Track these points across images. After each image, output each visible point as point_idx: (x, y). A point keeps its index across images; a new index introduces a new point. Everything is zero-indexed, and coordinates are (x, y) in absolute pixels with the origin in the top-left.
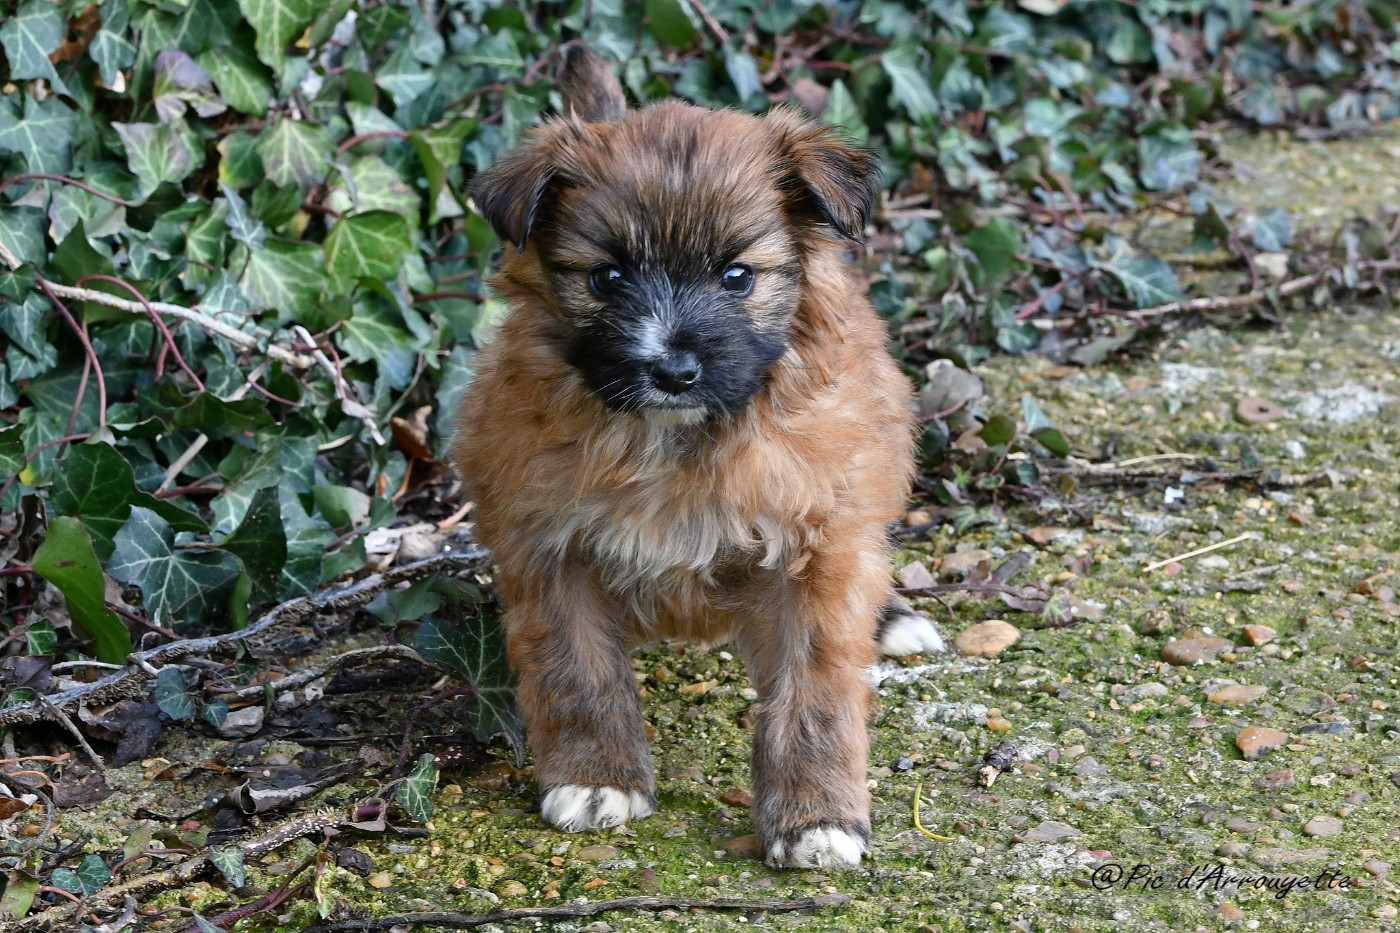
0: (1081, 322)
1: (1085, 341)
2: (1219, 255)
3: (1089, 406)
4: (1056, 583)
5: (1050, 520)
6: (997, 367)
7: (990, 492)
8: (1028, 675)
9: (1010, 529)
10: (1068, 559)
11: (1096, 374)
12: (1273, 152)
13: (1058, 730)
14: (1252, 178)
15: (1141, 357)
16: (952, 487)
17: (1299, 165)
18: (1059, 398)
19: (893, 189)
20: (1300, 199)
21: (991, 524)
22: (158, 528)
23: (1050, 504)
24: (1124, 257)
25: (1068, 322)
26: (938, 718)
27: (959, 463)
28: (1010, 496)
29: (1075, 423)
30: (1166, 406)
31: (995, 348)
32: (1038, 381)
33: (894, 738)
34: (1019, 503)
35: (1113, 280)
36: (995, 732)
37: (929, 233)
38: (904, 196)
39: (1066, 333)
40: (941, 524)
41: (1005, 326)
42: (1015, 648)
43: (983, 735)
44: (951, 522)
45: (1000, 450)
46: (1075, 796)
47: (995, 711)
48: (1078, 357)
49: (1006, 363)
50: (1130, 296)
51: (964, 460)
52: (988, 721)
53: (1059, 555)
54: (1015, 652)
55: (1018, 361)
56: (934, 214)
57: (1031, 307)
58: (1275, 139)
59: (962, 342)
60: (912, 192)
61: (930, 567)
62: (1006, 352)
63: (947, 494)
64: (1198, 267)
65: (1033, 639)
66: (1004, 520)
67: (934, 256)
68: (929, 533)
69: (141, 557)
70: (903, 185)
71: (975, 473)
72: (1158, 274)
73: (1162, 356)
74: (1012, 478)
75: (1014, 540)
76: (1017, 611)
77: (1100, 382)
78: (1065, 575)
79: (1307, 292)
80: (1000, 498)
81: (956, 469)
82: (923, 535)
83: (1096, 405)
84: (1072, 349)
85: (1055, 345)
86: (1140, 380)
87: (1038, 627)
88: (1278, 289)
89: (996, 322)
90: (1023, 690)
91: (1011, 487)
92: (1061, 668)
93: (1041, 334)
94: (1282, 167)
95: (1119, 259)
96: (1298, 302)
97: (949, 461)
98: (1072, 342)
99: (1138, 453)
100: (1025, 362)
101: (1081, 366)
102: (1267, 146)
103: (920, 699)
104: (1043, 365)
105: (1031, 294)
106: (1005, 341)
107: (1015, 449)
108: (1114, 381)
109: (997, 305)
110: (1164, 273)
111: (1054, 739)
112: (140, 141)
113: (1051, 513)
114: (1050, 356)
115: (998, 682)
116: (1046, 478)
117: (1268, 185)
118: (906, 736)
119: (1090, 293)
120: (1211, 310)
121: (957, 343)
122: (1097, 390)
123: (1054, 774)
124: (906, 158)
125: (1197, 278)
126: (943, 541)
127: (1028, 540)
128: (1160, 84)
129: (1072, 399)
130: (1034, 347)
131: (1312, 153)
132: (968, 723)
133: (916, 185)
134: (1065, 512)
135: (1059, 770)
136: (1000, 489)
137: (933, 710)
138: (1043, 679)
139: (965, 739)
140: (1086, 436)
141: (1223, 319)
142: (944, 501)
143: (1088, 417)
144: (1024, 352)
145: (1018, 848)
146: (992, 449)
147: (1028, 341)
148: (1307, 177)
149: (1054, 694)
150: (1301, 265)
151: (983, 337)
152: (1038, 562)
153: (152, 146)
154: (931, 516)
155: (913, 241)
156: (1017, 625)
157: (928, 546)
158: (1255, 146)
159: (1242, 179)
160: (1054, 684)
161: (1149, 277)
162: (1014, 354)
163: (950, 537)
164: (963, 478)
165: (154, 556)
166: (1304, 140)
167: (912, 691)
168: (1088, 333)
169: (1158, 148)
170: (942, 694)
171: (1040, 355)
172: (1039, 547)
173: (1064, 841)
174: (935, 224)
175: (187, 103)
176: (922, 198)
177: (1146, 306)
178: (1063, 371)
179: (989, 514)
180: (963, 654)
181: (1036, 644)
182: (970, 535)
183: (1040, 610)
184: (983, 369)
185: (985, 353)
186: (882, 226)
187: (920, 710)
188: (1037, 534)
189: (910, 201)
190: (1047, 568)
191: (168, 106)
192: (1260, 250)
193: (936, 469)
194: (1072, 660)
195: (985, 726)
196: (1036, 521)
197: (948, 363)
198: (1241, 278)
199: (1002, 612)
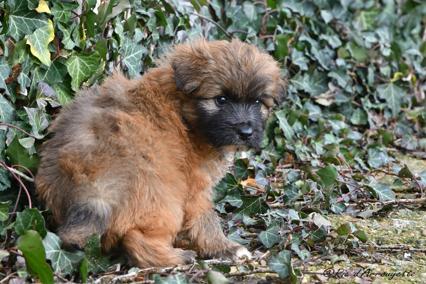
0: (360, 204)
1: (362, 210)
3: (368, 230)
5: (365, 260)
7: (343, 250)
9: (351, 263)
11: (369, 221)
15: (384, 216)
21: (343, 260)
22: (56, 240)
23: (365, 254)
24: (374, 183)
25: (355, 204)
28: (350, 252)
30: (396, 231)
31: (330, 211)
34: (353, 254)
38: (283, 164)
39: (356, 208)
40: (326, 260)
41: (333, 204)
44: (329, 260)
48: (361, 215)
49: (334, 216)
50: (377, 196)
55: (339, 216)
57: (341, 199)
62: (334, 213)
64: (397, 191)
66: (349, 260)
67: (299, 183)
69: (51, 250)
70: (282, 160)
71: (336, 244)
73: (391, 216)
74: (350, 246)
75: (353, 266)
77: (371, 223)
80: (346, 252)
81: (329, 242)
84: (358, 213)
85: (351, 211)
86: (385, 223)
89: (330, 202)
93: (346, 207)
98: (358, 210)
99: (390, 244)
100: (341, 216)
101: (362, 218)
104: (348, 217)
105: (340, 195)
106: (333, 209)
108: (376, 223)
112: (33, 114)
113: (365, 258)
114: (350, 215)
120: (406, 203)
122: (370, 225)
126: (327, 265)
127: (358, 266)
128: (370, 133)
130: (344, 211)
133: (287, 161)
134: (370, 258)
136: (346, 249)
141: (411, 206)
142: (326, 253)
144: (341, 213)
146: (341, 237)
147: (342, 209)
153: (36, 117)
161: (382, 191)
162: (337, 213)
163: (330, 264)
164: (332, 246)
165: (55, 249)
168: (363, 208)
171: (346, 214)
172: (363, 268)
175: (47, 102)
176: (289, 165)
177: (382, 201)
178: (356, 219)
179: (343, 257)
185: (327, 212)
188: (361, 264)
189: (284, 166)
191: (41, 102)
193: (321, 243)
196: (361, 260)
198: (416, 194)
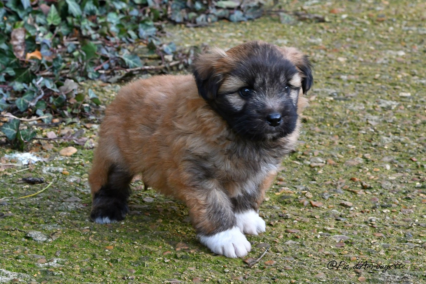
0: (112, 71)
1: (113, 76)
2: (155, 55)
3: (110, 93)
4: (90, 138)
5: (92, 122)
6: (87, 83)
7: (76, 114)
8: (77, 161)
9: (81, 124)
10: (95, 132)
11: (114, 85)
12: (179, 30)
13: (82, 174)
14: (171, 36)
15: (127, 81)
16: (66, 113)
17: (185, 33)
18: (103, 91)
19: (67, 36)
20: (183, 42)
21: (75, 122)
23: (92, 117)
24: (127, 54)
25: (109, 71)
26: (50, 171)
27: (69, 106)
28: (82, 115)
29: (106, 98)
31: (87, 78)
32: (98, 87)
33: (36, 176)
34: (84, 117)
35: (123, 60)
36: (64, 174)
37: (75, 47)
38: (70, 37)
39: (108, 74)
40: (62, 122)
41: (90, 72)
42: (75, 154)
43: (61, 175)
44: (65, 122)
45: (80, 103)
46: (82, 191)
47: (65, 169)
48: (110, 81)
49: (90, 82)
50: (127, 65)
51: (71, 106)
52: (63, 172)
53: (92, 131)
54: (75, 155)
55: (93, 81)
56: (77, 43)
57: (99, 67)
58: (181, 26)
59: (78, 75)
60: (73, 36)
61: (56, 133)
62: (90, 79)
63: (65, 114)
64: (150, 59)
65: (80, 152)
66: (80, 122)
67: (76, 53)
68: (58, 125)
70: (70, 35)
71: (73, 109)
72: (136, 59)
74: (83, 111)
75: (81, 127)
76: (78, 145)
77: (115, 87)
78: (93, 136)
79: (177, 65)
80: (79, 116)
81: (68, 108)
82: (57, 125)
83: (112, 93)
84: (109, 79)
85: (104, 78)
87: (82, 149)
88: (169, 64)
89: (88, 70)
90: (75, 164)
91: (83, 113)
92: (86, 159)
93: (101, 74)
94: (180, 34)
95: (125, 55)
96: (175, 68)
97: (66, 106)
98: (109, 77)
100: (95, 82)
101: (110, 83)
102: (178, 28)
103: (46, 166)
104: (100, 83)
105: (100, 64)
106: (90, 76)
107: (85, 103)
108: (118, 87)
109: (88, 66)
110: (137, 59)
111: (80, 177)
113: (92, 120)
114: (102, 80)
115: (68, 162)
116: (93, 111)
117: (175, 38)
118: (40, 175)
119: (117, 64)
120: (150, 70)
121: (76, 76)
122: (113, 89)
123: (78, 185)
124: (71, 27)
125: (148, 61)
126: (62, 126)
127: (85, 127)
128: (148, 10)
129: (106, 92)
130: (98, 78)
131: (190, 30)
132: (57, 172)
133: (74, 35)
134: (96, 120)
135: (80, 184)
136: (79, 113)
137: (48, 169)
138: (80, 162)
139: (55, 176)
140: (108, 101)
141: (153, 72)
142: (64, 116)
143: (109, 96)
144: (95, 79)
145: (64, 203)
146: (78, 103)
147: (96, 76)
148: (187, 36)
149: (83, 165)
150: (176, 58)
151: (84, 74)
152: (86, 132)
154: (60, 120)
155: (70, 49)
156: (77, 148)
157: (57, 128)
158: (174, 28)
159: (168, 36)
160: (83, 163)
161: (133, 60)
162: (92, 80)
163: (64, 126)
164: (69, 110)
166: (188, 27)
167: (44, 164)
168: (114, 74)
169: (144, 27)
170: (52, 165)
171: (99, 80)
172: (88, 129)
173: (76, 201)
174: (77, 45)
176: (75, 38)
177: (132, 68)
178: (105, 84)
179: (75, 120)
180: (61, 155)
181: (81, 153)
182: (69, 126)
183: (84, 145)
184: (83, 83)
185: (84, 79)
186: (63, 45)
187: (45, 168)
188: (88, 125)
189: (72, 39)
190: (89, 134)
192: (167, 54)
193: (62, 108)
194: (90, 157)
195: (62, 173)
196: (88, 122)
197: (72, 81)
198: (160, 61)
199: (73, 145)
